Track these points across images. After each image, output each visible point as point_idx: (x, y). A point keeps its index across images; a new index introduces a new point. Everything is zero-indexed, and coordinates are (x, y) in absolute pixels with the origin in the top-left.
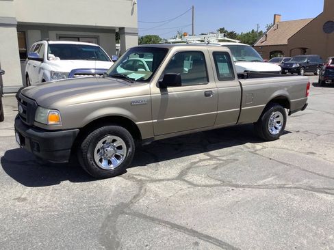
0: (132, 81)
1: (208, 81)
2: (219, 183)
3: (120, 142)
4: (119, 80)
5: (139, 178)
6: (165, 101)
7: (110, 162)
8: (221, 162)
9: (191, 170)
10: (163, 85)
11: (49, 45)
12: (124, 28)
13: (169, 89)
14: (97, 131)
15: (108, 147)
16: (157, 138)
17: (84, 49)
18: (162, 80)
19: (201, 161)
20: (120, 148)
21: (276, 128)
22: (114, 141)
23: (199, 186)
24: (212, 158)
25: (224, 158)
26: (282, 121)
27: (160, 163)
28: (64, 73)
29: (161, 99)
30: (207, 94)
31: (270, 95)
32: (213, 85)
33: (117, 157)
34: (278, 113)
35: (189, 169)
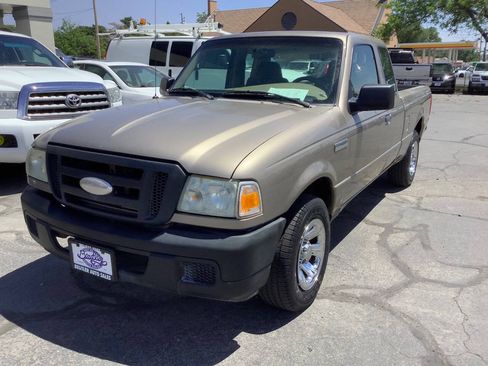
12: (25, 7)
19: (383, 236)
20: (315, 240)
23: (464, 286)
25: (405, 226)
28: (5, 94)
30: (387, 120)
33: (313, 260)
35: (394, 255)
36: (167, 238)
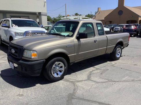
0: (64, 36)
1: (95, 36)
2: (107, 80)
3: (62, 64)
4: (57, 36)
5: (71, 80)
6: (79, 45)
7: (57, 74)
8: (102, 71)
9: (91, 75)
10: (78, 38)
11: (12, 20)
12: (41, 13)
13: (81, 40)
14: (53, 60)
15: (57, 67)
16: (76, 62)
17: (28, 22)
18: (78, 36)
19: (93, 71)
20: (61, 67)
21: (118, 55)
22: (59, 64)
23: (99, 83)
24: (97, 69)
25: (102, 69)
26: (120, 52)
27: (76, 73)
28: (21, 33)
29: (78, 44)
30: (95, 42)
31: (117, 41)
32: (97, 38)
33: (60, 71)
34: (120, 49)
35: (90, 74)
36: (21, 61)
